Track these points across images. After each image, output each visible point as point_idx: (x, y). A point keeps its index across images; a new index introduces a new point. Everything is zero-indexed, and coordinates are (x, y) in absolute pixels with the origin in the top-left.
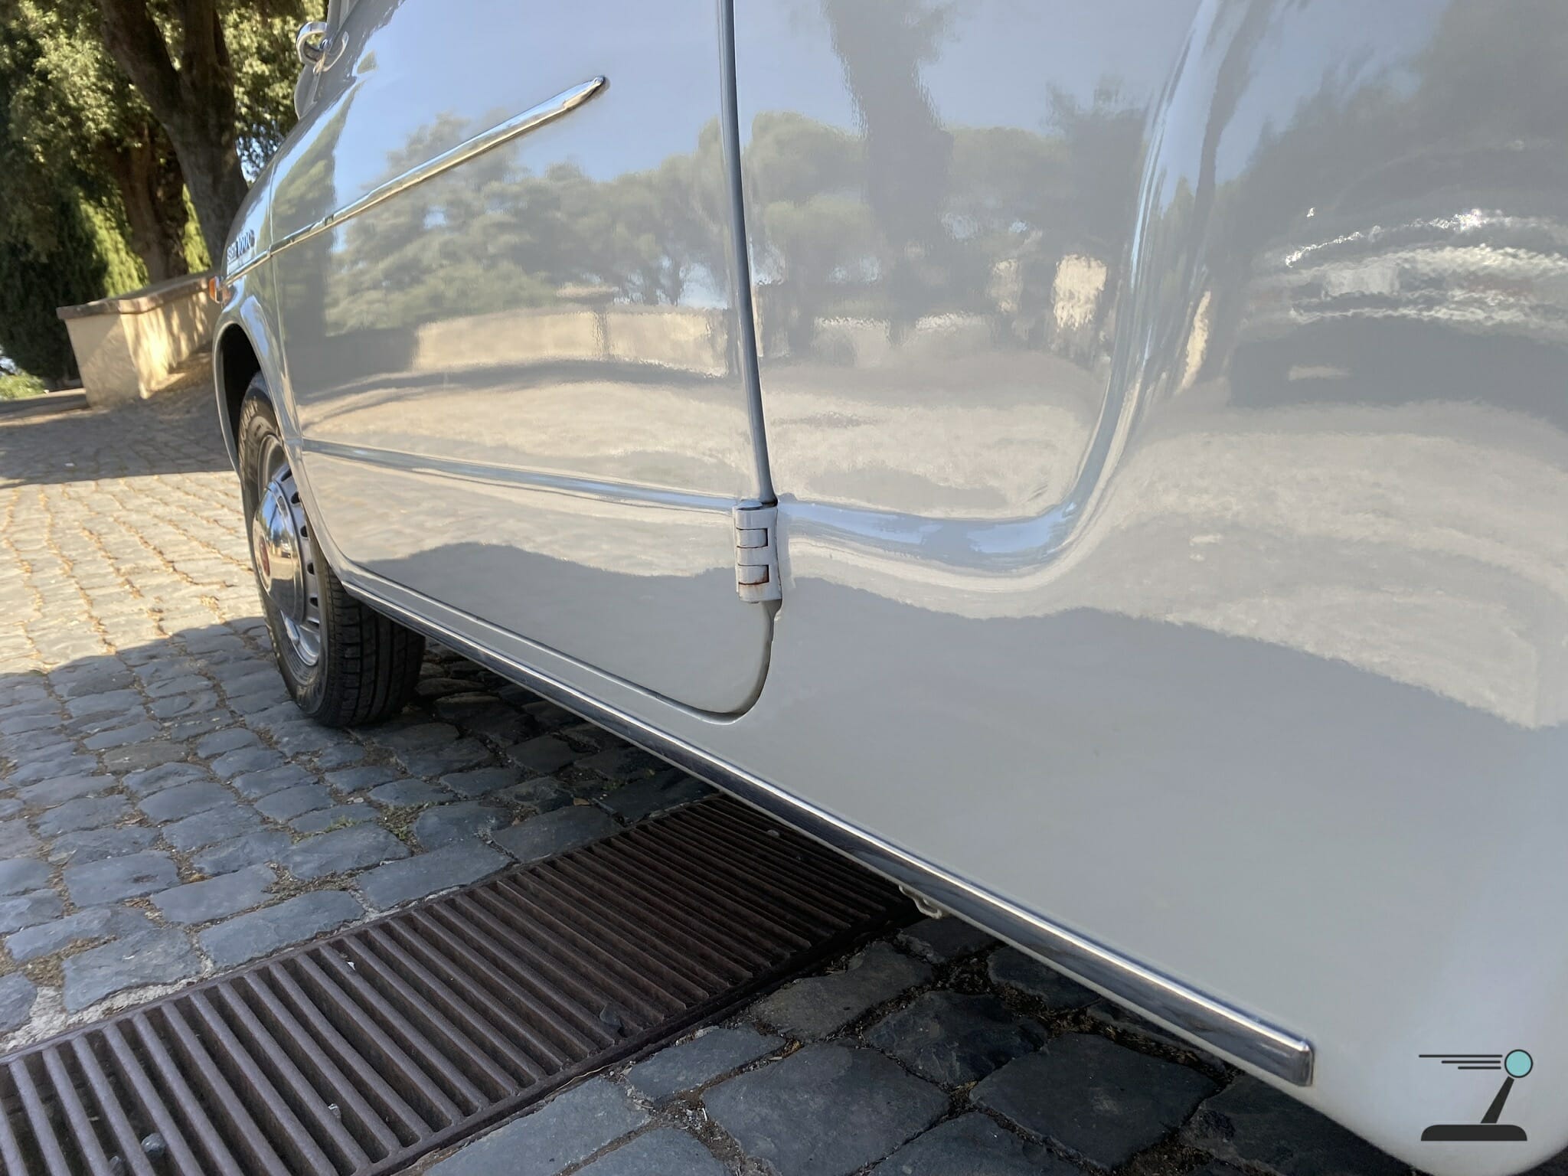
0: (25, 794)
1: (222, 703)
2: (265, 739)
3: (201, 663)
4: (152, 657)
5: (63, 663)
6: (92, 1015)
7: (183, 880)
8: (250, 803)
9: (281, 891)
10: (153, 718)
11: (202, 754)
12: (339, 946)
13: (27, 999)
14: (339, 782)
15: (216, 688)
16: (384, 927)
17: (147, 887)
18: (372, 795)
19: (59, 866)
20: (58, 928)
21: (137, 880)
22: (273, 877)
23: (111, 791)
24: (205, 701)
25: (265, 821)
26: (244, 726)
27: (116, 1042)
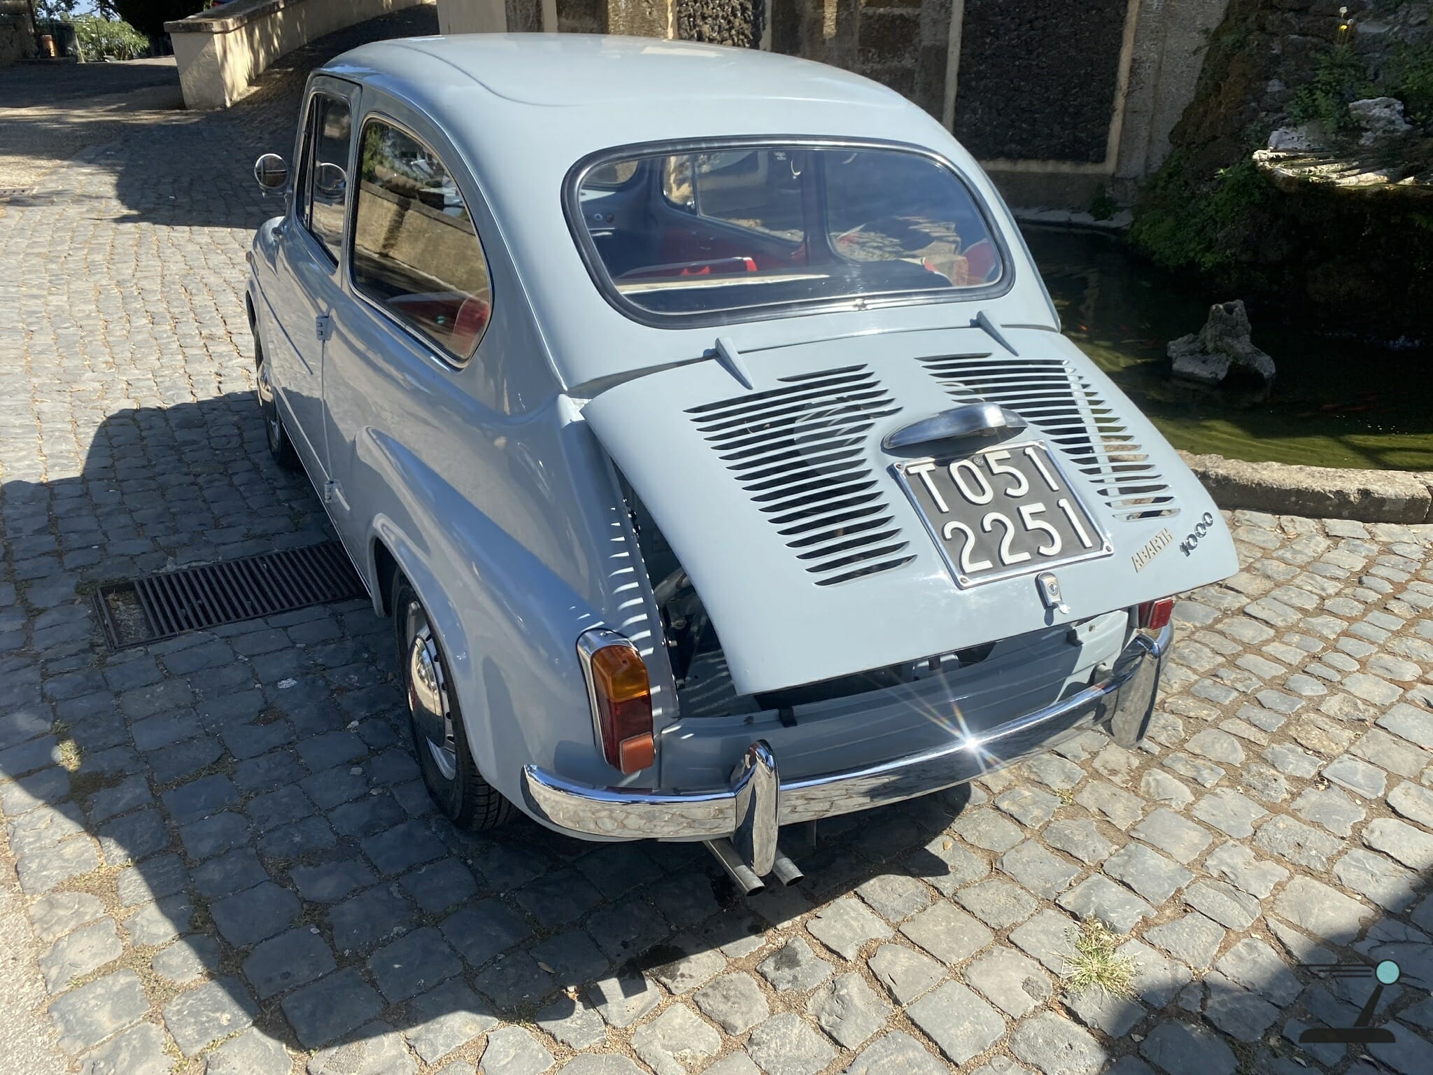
0: (160, 479)
1: (241, 446)
2: (256, 468)
3: (236, 418)
4: (214, 409)
5: (173, 405)
6: (185, 567)
7: (216, 527)
8: (244, 499)
9: (248, 537)
10: (211, 448)
11: (230, 472)
12: (262, 559)
13: (165, 559)
14: (281, 495)
15: (240, 435)
16: (278, 555)
17: (205, 528)
18: (292, 504)
19: (174, 514)
20: (175, 538)
21: (200, 525)
22: (246, 531)
23: (192, 484)
24: (235, 442)
25: (249, 508)
26: (249, 459)
27: (191, 576)
